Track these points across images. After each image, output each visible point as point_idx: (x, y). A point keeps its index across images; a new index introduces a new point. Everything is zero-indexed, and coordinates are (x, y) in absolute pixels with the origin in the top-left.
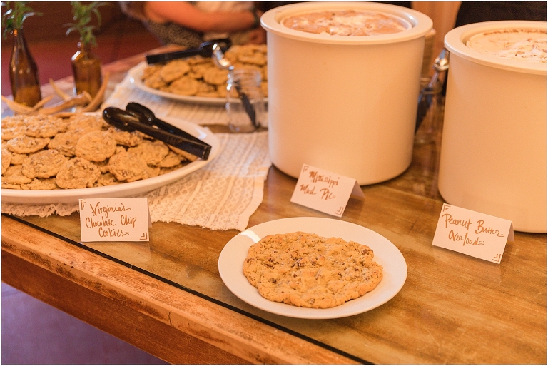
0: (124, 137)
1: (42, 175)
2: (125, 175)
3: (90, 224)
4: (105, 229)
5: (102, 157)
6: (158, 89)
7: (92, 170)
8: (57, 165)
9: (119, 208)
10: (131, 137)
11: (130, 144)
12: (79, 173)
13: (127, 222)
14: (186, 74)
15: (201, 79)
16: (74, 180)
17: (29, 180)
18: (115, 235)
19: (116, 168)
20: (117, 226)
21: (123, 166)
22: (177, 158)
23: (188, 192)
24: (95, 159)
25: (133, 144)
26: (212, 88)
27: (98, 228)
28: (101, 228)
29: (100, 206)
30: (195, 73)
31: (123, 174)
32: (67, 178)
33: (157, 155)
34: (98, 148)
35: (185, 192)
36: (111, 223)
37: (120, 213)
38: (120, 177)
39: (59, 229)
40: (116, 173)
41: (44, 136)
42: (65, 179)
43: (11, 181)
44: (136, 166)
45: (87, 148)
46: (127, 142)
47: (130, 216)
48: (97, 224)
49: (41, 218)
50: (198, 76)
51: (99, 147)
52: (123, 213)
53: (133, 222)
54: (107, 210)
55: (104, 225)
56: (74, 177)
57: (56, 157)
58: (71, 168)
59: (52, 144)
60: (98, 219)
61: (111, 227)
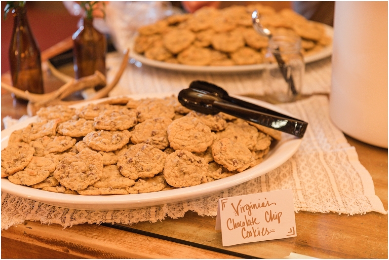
0: (211, 121)
1: (147, 174)
2: (236, 164)
3: (231, 226)
4: (249, 228)
5: (204, 146)
6: (163, 61)
7: (199, 162)
8: (159, 161)
9: (263, 204)
10: (217, 120)
11: (218, 128)
12: (190, 168)
13: (271, 219)
14: (192, 43)
15: (211, 47)
16: (186, 176)
17: (133, 182)
18: (259, 234)
19: (224, 157)
20: (262, 224)
21: (231, 155)
22: (267, 139)
23: (287, 175)
24: (197, 150)
25: (221, 128)
26: (224, 56)
27: (240, 228)
28: (244, 228)
29: (243, 204)
30: (200, 41)
31: (234, 163)
32: (178, 174)
33: (251, 138)
34: (196, 137)
35: (284, 176)
36: (254, 222)
37: (264, 210)
38: (231, 168)
39: (183, 235)
40: (225, 163)
41: (122, 129)
42: (177, 177)
43: (116, 185)
44: (241, 153)
45: (183, 138)
46: (216, 127)
47: (275, 210)
48: (239, 225)
49: (153, 224)
50: (206, 44)
51: (198, 135)
52: (268, 209)
53: (278, 217)
54: (249, 208)
55: (248, 225)
56: (184, 173)
57: (153, 151)
58: (178, 164)
59: (136, 136)
60: (240, 219)
61: (255, 226)
